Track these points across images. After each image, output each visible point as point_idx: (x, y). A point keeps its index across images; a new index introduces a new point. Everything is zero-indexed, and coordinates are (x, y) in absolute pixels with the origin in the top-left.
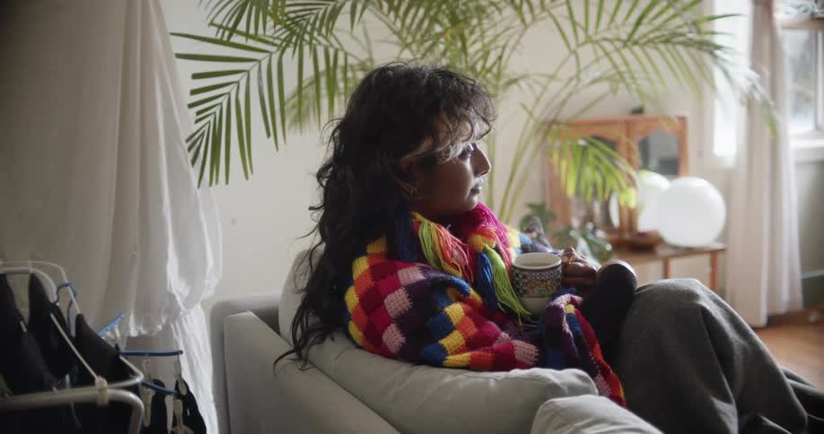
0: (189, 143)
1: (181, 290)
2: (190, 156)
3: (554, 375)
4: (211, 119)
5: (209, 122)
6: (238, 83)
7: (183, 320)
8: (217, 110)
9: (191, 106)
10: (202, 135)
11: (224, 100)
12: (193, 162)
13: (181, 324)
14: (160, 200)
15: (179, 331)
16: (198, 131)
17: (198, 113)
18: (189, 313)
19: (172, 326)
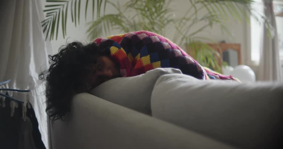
0: (43, 24)
1: (36, 77)
2: (43, 29)
3: (165, 69)
4: (52, 16)
5: (51, 18)
6: (64, 5)
7: (36, 89)
8: (55, 14)
9: (45, 11)
10: (48, 22)
11: (58, 11)
12: (44, 31)
13: (36, 91)
14: (29, 42)
15: (35, 93)
16: (47, 20)
17: (48, 14)
18: (39, 87)
19: (32, 91)
